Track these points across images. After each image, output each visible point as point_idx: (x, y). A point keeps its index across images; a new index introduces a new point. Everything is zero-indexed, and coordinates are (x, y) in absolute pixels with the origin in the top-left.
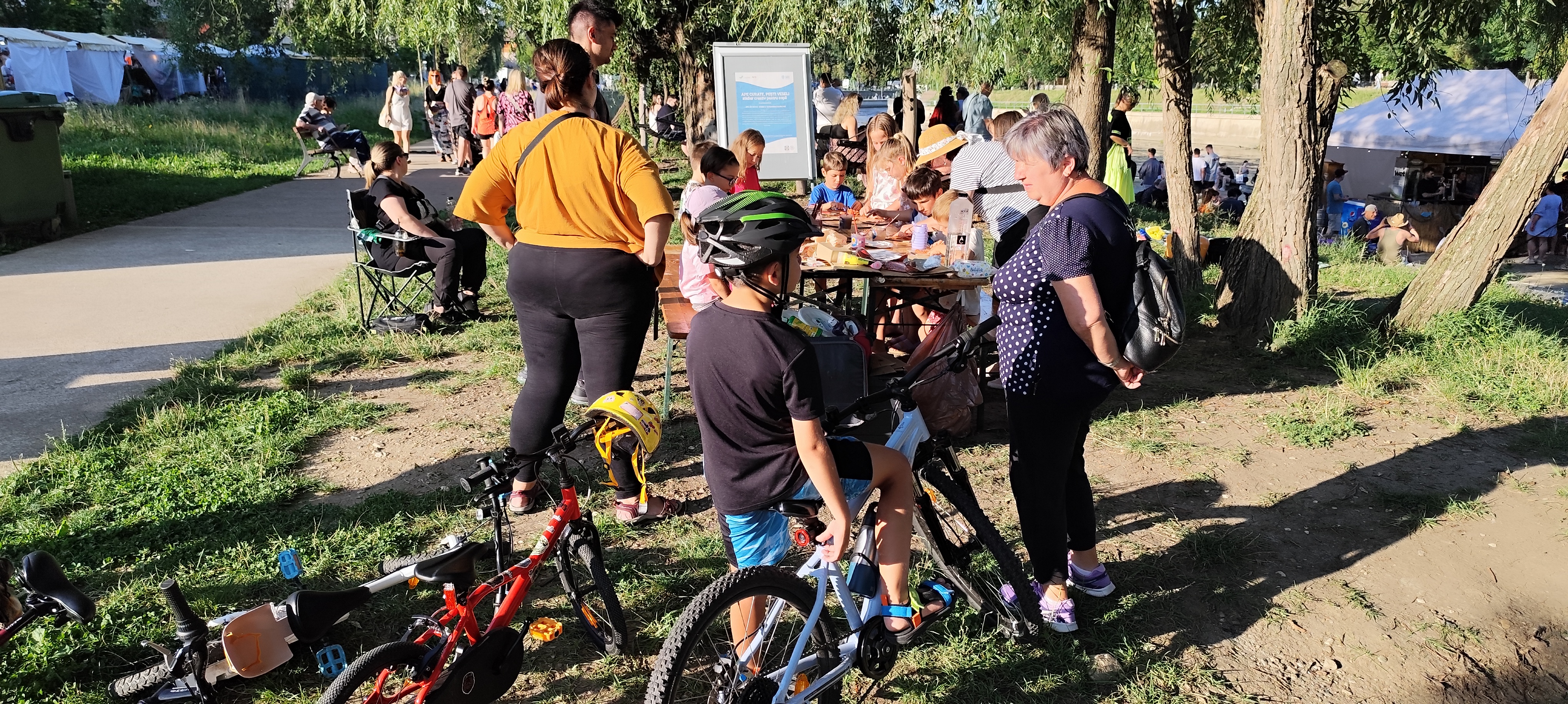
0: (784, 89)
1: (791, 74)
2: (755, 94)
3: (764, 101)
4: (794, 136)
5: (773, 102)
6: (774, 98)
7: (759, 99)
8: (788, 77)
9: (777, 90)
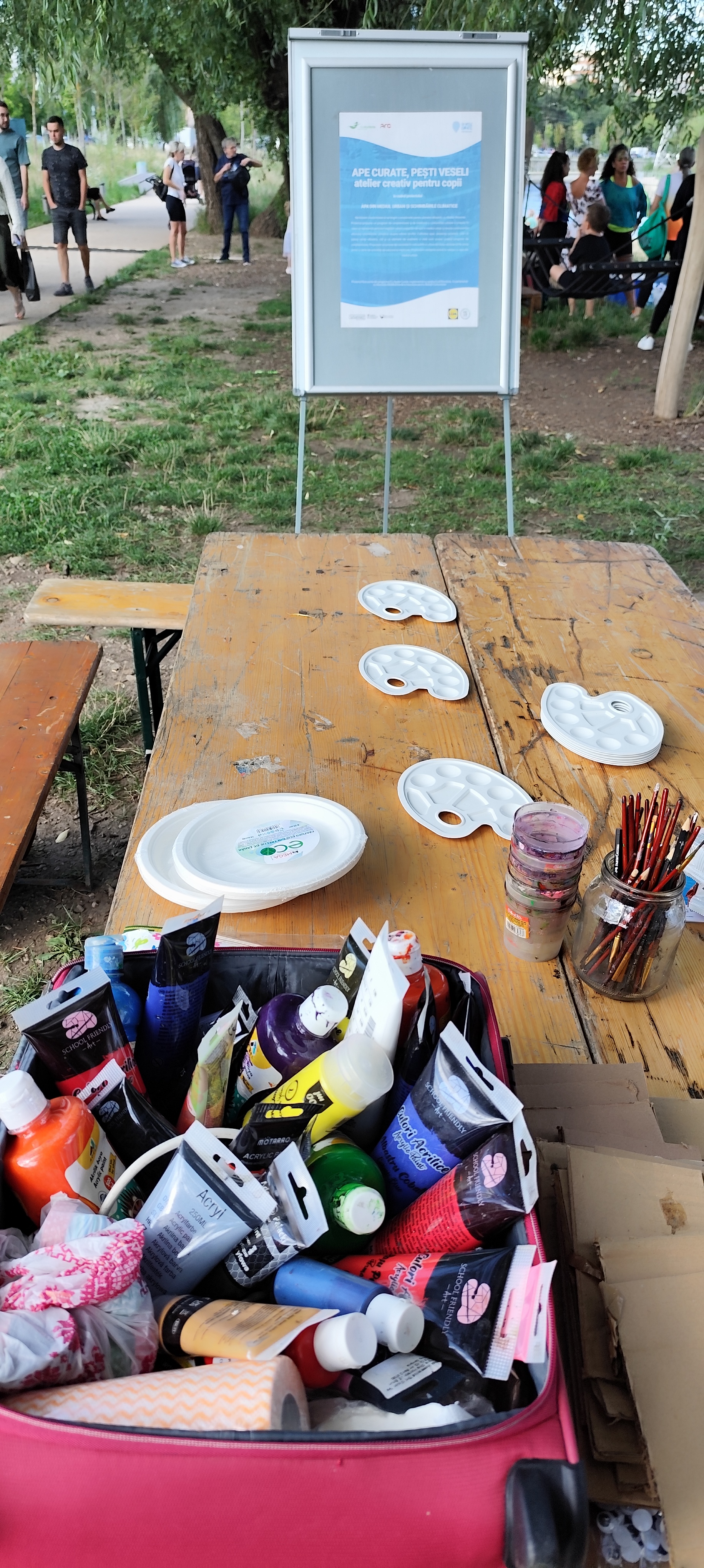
0: (456, 160)
1: (475, 118)
2: (385, 172)
3: (407, 190)
4: (471, 284)
5: (429, 193)
6: (430, 183)
7: (393, 184)
8: (467, 127)
9: (438, 162)
